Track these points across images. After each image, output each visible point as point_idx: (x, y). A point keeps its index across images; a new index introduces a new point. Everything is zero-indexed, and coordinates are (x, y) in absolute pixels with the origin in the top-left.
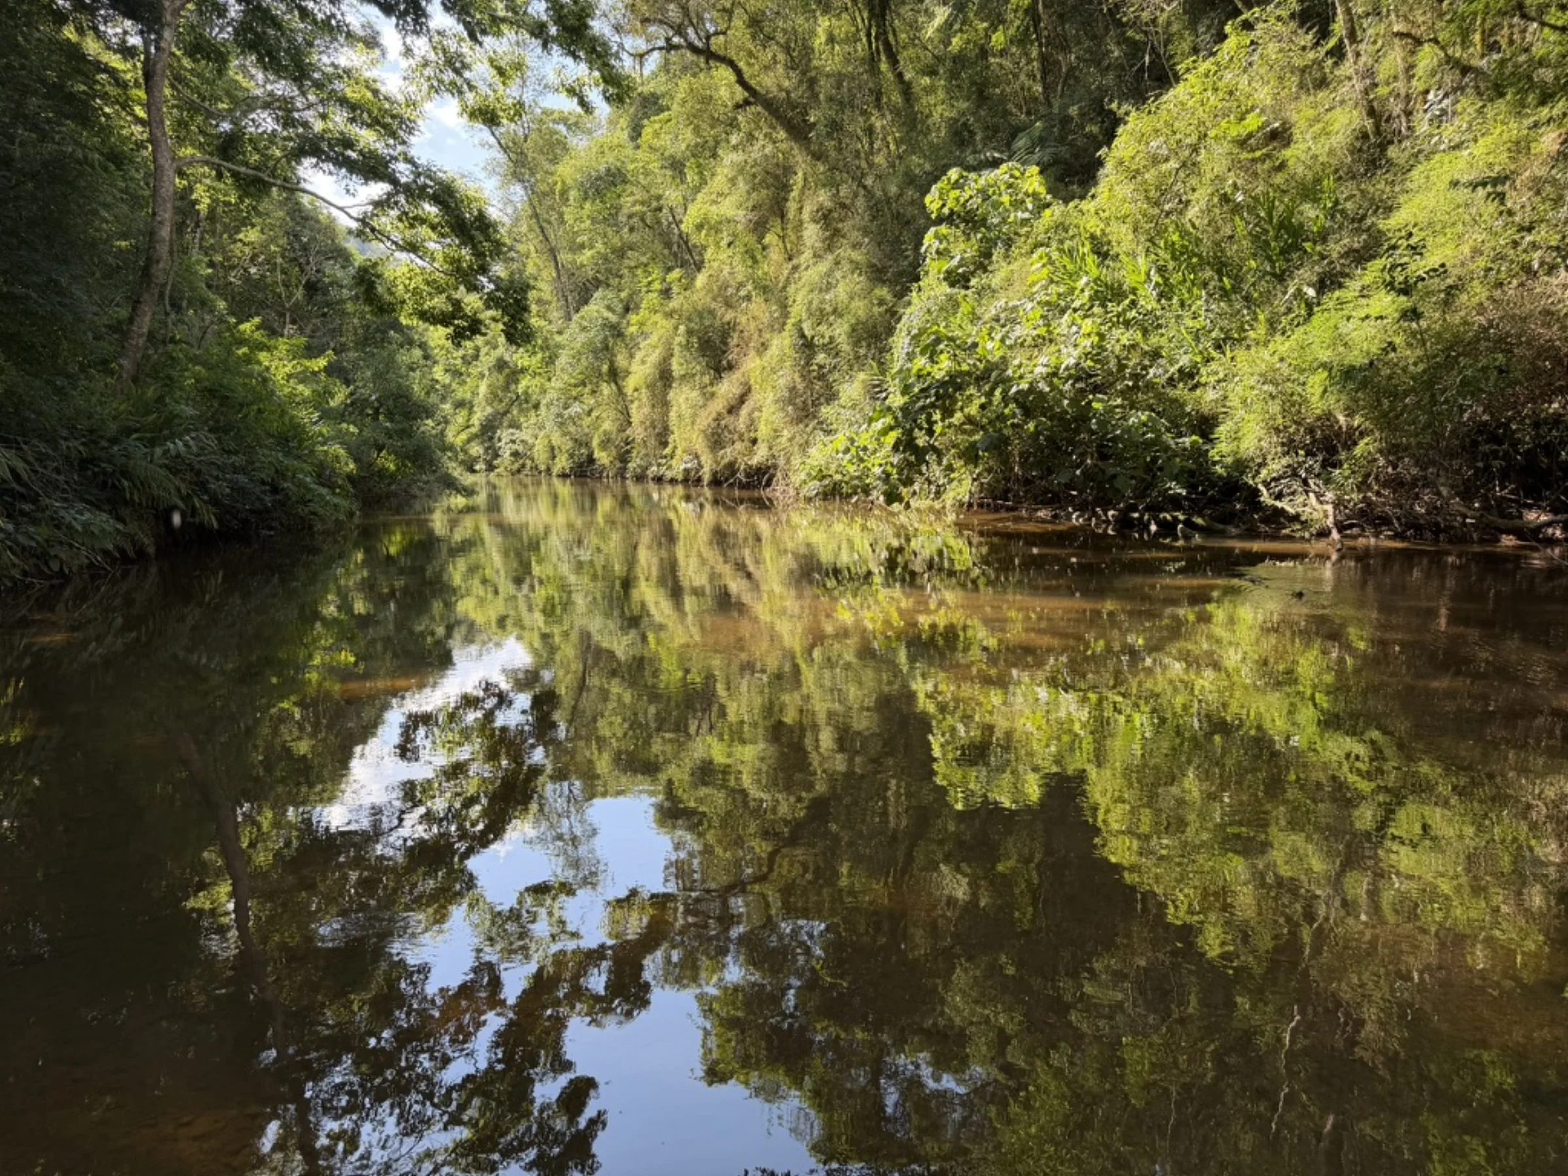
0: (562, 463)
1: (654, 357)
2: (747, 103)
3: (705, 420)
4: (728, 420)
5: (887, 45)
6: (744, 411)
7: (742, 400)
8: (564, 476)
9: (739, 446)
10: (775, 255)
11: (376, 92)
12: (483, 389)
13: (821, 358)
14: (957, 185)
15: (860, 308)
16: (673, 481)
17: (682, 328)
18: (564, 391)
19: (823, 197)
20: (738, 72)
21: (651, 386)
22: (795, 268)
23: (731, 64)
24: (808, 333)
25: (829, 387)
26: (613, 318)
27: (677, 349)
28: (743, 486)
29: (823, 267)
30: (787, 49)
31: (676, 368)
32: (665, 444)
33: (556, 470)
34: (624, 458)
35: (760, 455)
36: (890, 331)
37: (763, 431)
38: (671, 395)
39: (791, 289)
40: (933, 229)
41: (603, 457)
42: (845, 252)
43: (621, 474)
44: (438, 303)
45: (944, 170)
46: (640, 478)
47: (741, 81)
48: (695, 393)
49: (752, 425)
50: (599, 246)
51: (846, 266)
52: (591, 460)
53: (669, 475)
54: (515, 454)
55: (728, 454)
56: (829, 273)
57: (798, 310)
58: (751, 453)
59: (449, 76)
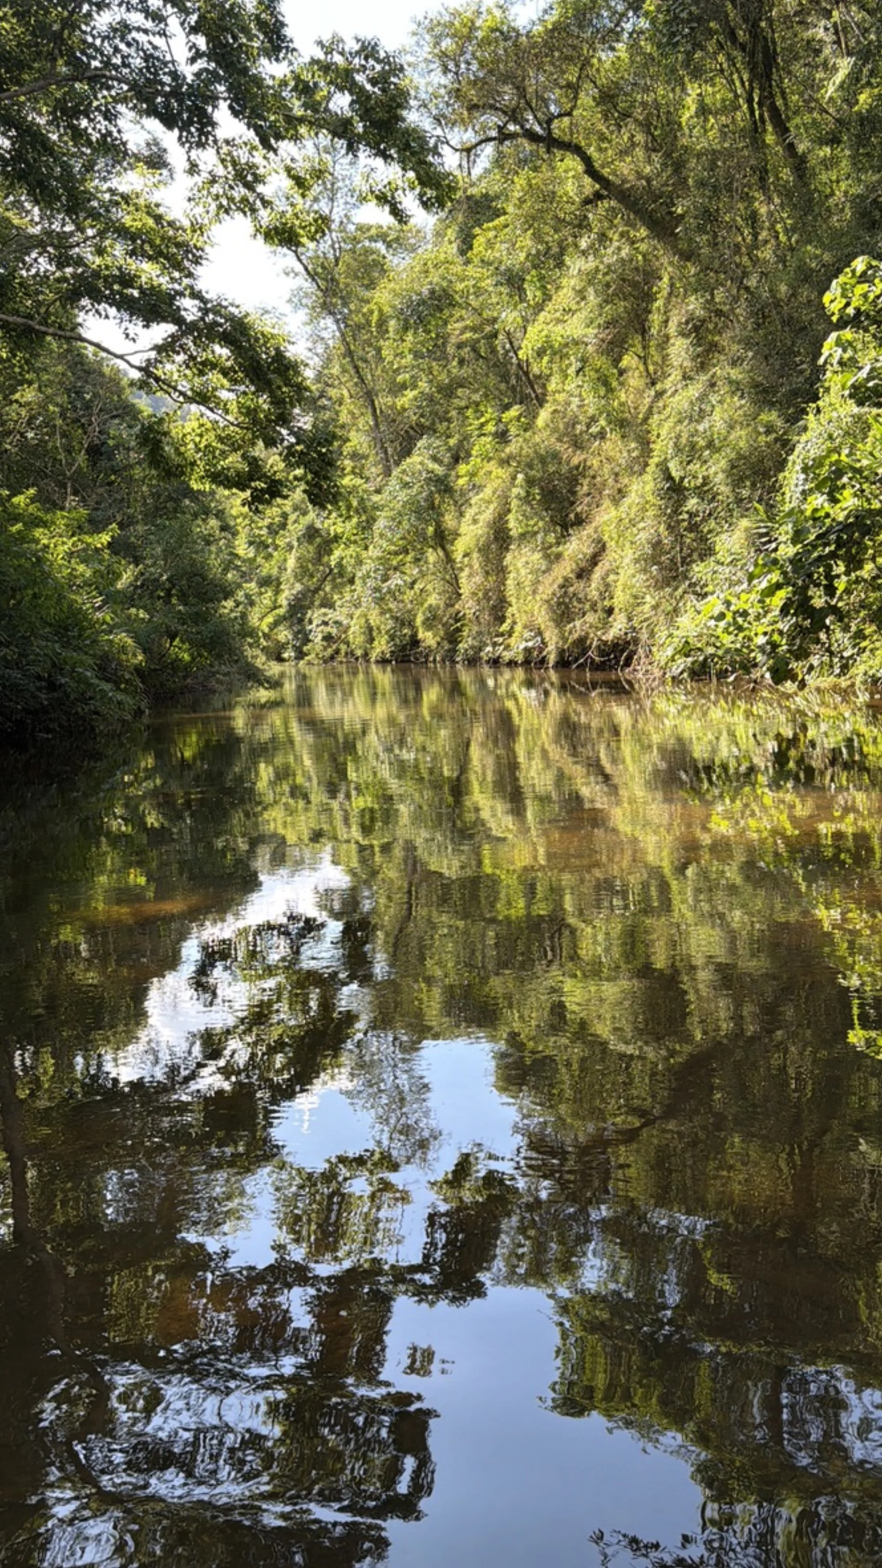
0: (381, 646)
1: (488, 515)
2: (598, 196)
3: (549, 587)
4: (578, 586)
5: (775, 113)
6: (598, 573)
7: (594, 560)
8: (383, 662)
9: (590, 618)
10: (635, 380)
11: (158, 218)
12: (291, 563)
13: (692, 503)
14: (864, 278)
15: (741, 438)
16: (512, 664)
17: (520, 477)
18: (383, 560)
19: (694, 304)
20: (587, 161)
21: (484, 550)
22: (660, 395)
23: (578, 150)
24: (676, 474)
25: (703, 539)
26: (439, 470)
27: (514, 504)
28: (597, 667)
29: (694, 391)
30: (646, 126)
31: (514, 524)
32: (502, 619)
33: (374, 656)
34: (453, 637)
35: (618, 627)
36: (781, 465)
37: (620, 599)
38: (508, 558)
39: (655, 419)
40: (834, 335)
41: (428, 638)
42: (721, 370)
43: (450, 656)
44: (233, 461)
45: (848, 260)
46: (473, 662)
47: (591, 170)
48: (537, 556)
49: (607, 589)
50: (423, 385)
51: (724, 388)
52: (415, 642)
53: (507, 656)
54: (328, 638)
55: (577, 628)
56: (703, 398)
57: (662, 447)
58: (606, 625)
59: (240, 191)
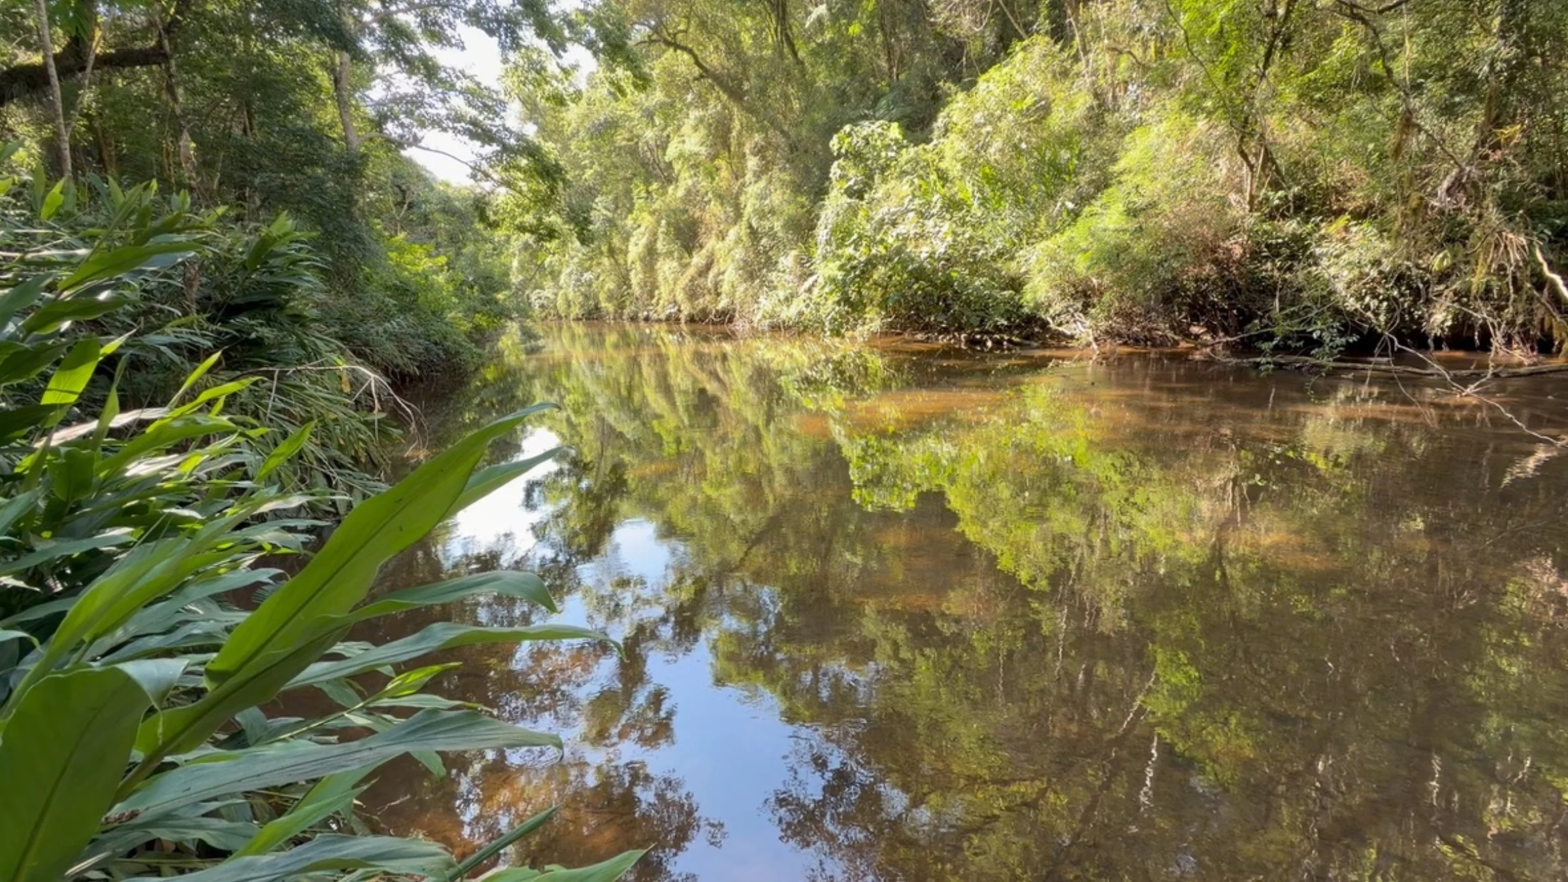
0: (576, 311)
1: (644, 241)
2: (702, 76)
3: (684, 281)
4: (701, 281)
5: (787, 37)
6: (711, 275)
7: (708, 267)
8: (578, 319)
9: (708, 297)
10: (724, 173)
12: (515, 263)
13: (764, 241)
14: (849, 135)
15: (790, 210)
16: (659, 321)
17: (663, 222)
18: (580, 264)
19: (757, 137)
20: (695, 57)
21: (642, 260)
22: (743, 185)
23: (690, 51)
24: (754, 225)
25: (770, 258)
26: (610, 215)
27: (661, 236)
28: (714, 323)
29: (762, 184)
30: (725, 41)
31: (660, 246)
32: (652, 297)
33: (572, 316)
34: (621, 306)
35: (723, 303)
36: (814, 226)
37: (725, 288)
38: (658, 265)
39: (742, 198)
40: (836, 163)
41: (608, 306)
42: (775, 172)
43: (619, 316)
45: (842, 125)
46: (634, 319)
47: (697, 63)
48: (675, 264)
49: (717, 285)
50: (596, 167)
51: (778, 185)
52: (597, 308)
53: (655, 316)
54: (542, 306)
55: (701, 302)
56: (766, 188)
57: (748, 211)
58: (716, 302)
